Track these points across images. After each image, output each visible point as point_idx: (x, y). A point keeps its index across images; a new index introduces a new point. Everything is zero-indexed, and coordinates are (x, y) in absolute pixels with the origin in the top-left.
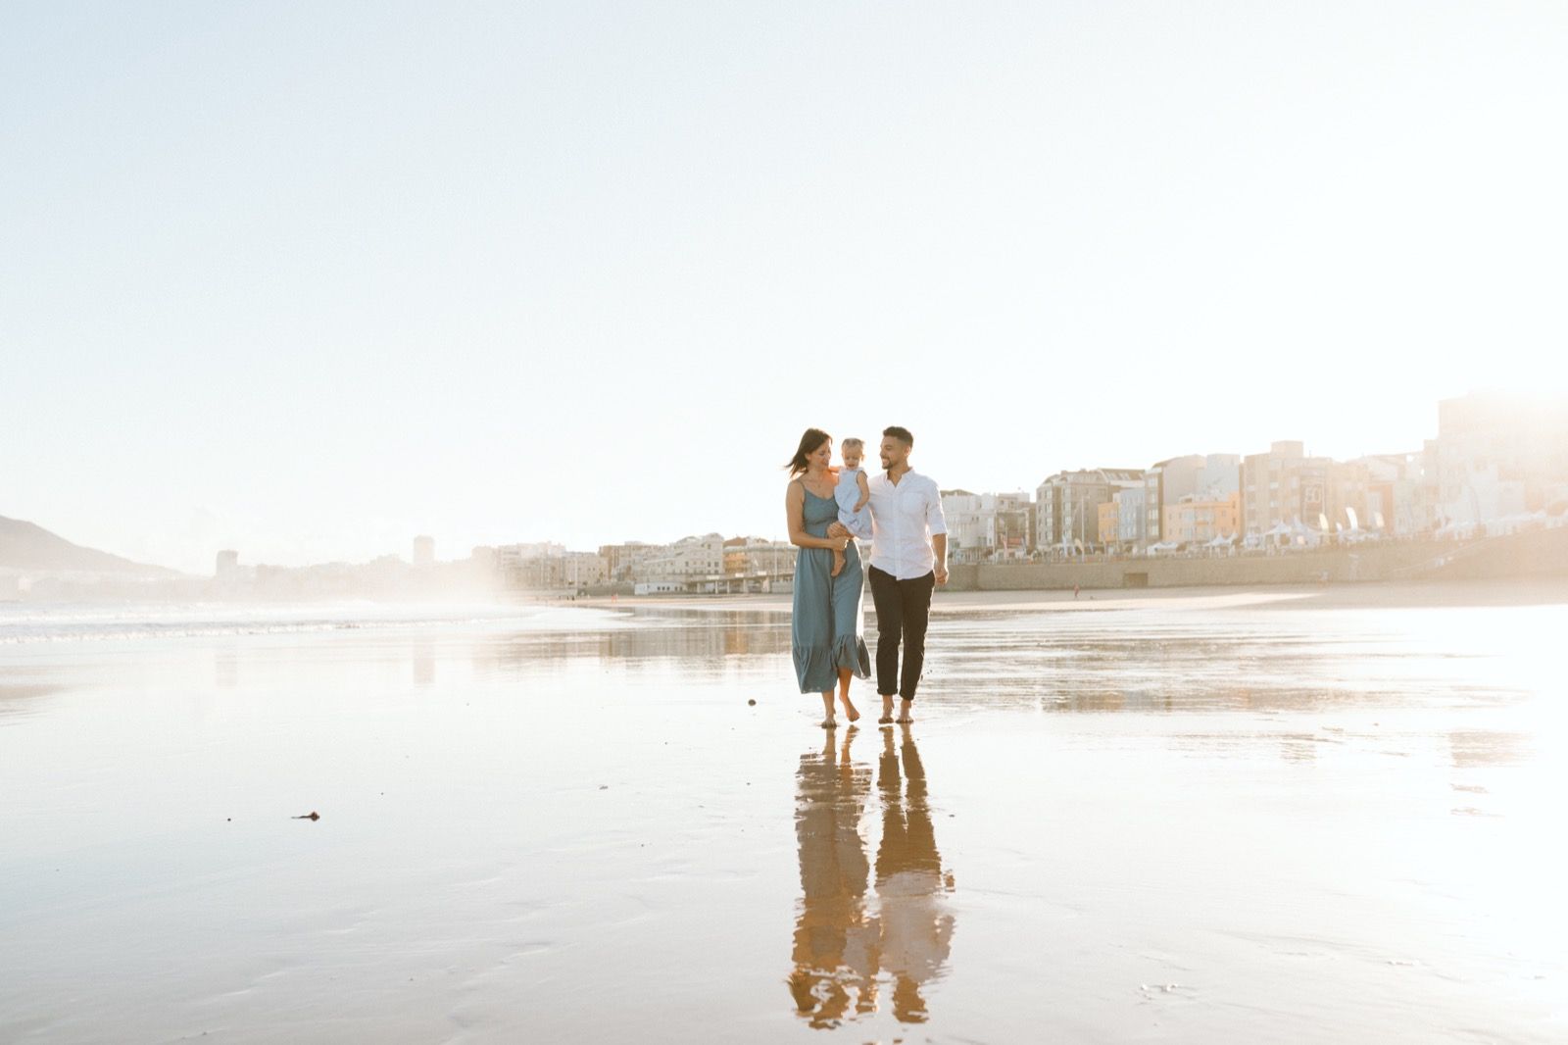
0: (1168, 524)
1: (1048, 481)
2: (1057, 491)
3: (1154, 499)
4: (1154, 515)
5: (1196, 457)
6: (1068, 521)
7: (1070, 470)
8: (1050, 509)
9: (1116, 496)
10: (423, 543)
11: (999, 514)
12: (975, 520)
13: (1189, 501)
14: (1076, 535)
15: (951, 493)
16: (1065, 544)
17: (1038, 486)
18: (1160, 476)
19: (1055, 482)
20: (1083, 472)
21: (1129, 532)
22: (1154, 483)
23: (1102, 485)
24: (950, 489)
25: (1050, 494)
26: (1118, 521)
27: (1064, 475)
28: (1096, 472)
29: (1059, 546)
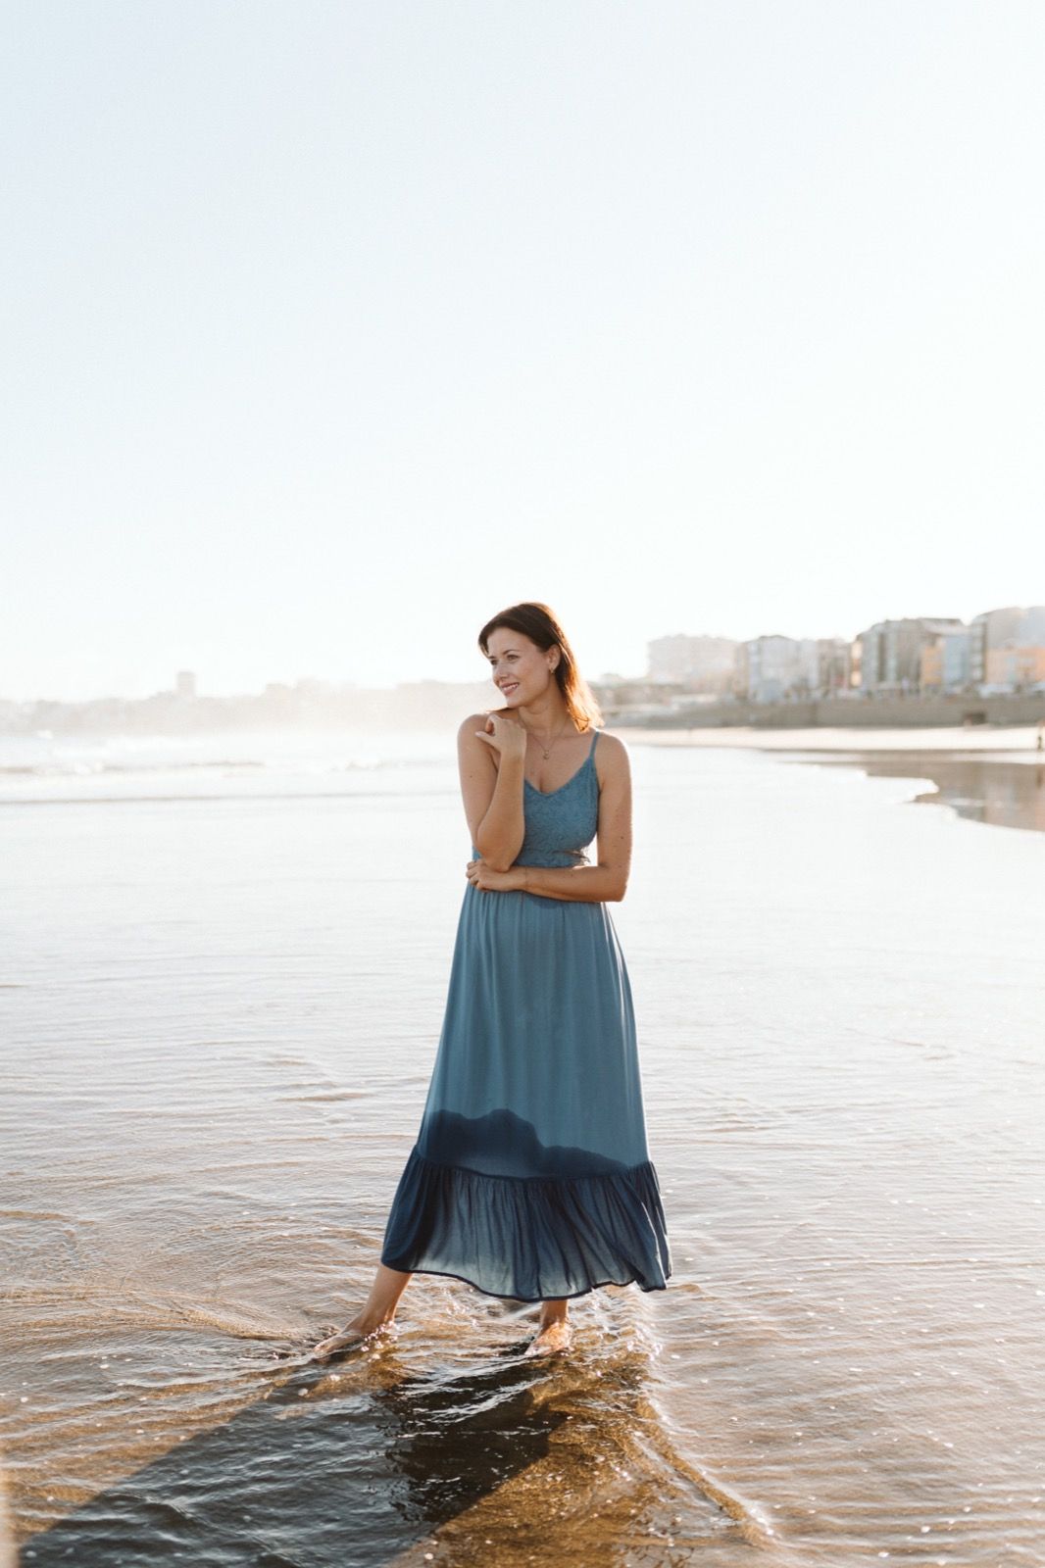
0: (992, 668)
1: (873, 627)
2: (882, 638)
3: (978, 645)
4: (977, 659)
5: (1015, 609)
6: (892, 663)
7: (892, 618)
8: (874, 653)
9: (941, 643)
10: (186, 679)
11: (822, 658)
12: (796, 661)
13: (1010, 648)
14: (899, 678)
15: (772, 637)
16: (890, 683)
17: (859, 632)
18: (985, 626)
19: (879, 629)
20: (905, 621)
21: (952, 673)
22: (978, 631)
23: (925, 632)
24: (769, 633)
25: (875, 640)
26: (944, 665)
27: (888, 623)
28: (918, 622)
29: (885, 686)
